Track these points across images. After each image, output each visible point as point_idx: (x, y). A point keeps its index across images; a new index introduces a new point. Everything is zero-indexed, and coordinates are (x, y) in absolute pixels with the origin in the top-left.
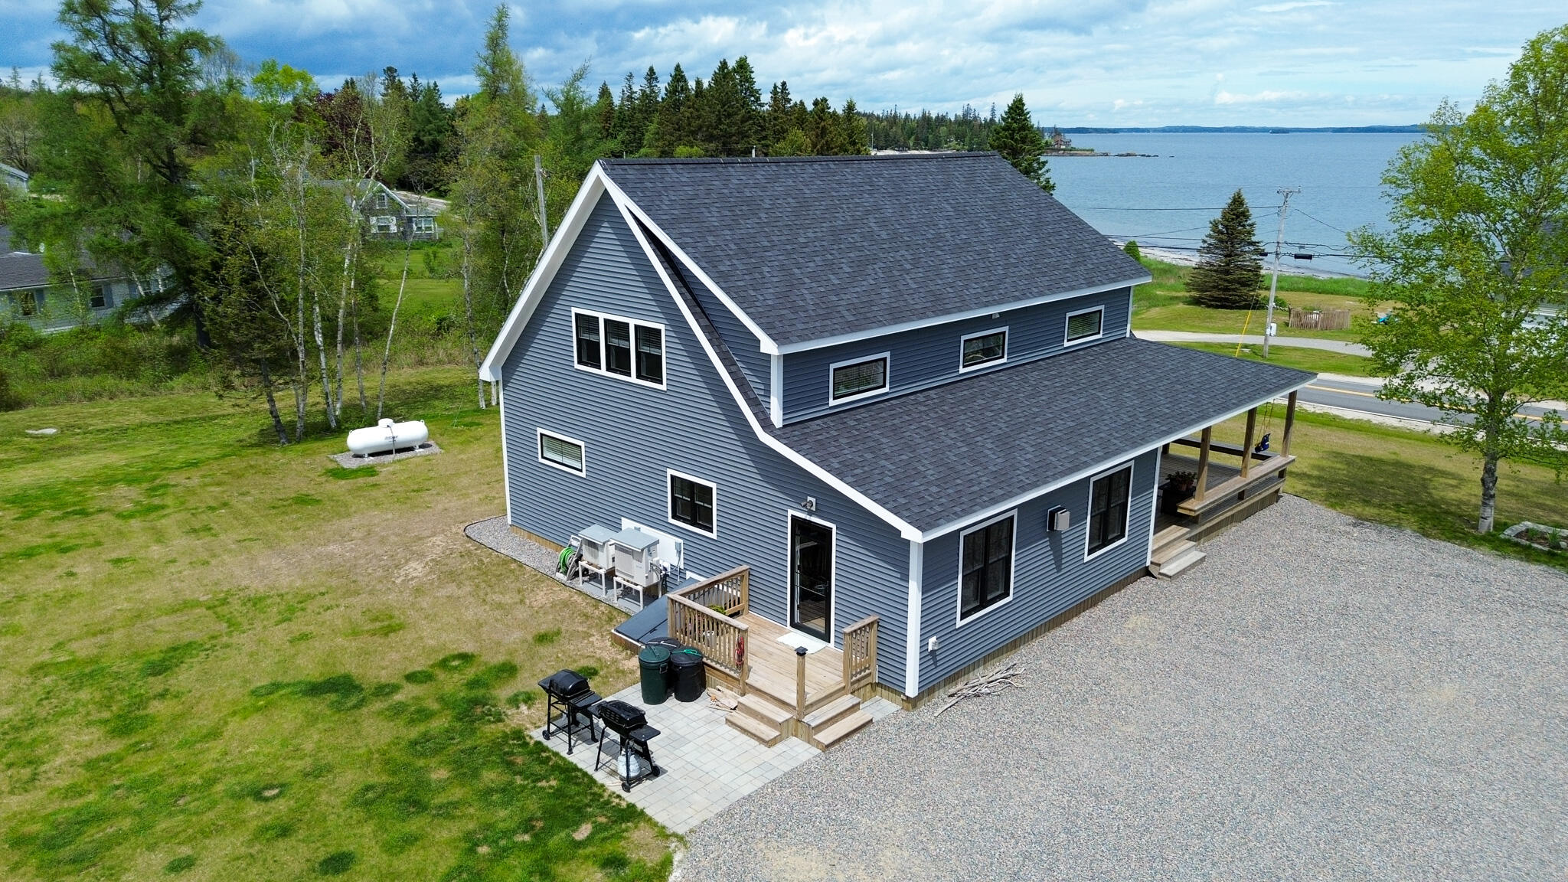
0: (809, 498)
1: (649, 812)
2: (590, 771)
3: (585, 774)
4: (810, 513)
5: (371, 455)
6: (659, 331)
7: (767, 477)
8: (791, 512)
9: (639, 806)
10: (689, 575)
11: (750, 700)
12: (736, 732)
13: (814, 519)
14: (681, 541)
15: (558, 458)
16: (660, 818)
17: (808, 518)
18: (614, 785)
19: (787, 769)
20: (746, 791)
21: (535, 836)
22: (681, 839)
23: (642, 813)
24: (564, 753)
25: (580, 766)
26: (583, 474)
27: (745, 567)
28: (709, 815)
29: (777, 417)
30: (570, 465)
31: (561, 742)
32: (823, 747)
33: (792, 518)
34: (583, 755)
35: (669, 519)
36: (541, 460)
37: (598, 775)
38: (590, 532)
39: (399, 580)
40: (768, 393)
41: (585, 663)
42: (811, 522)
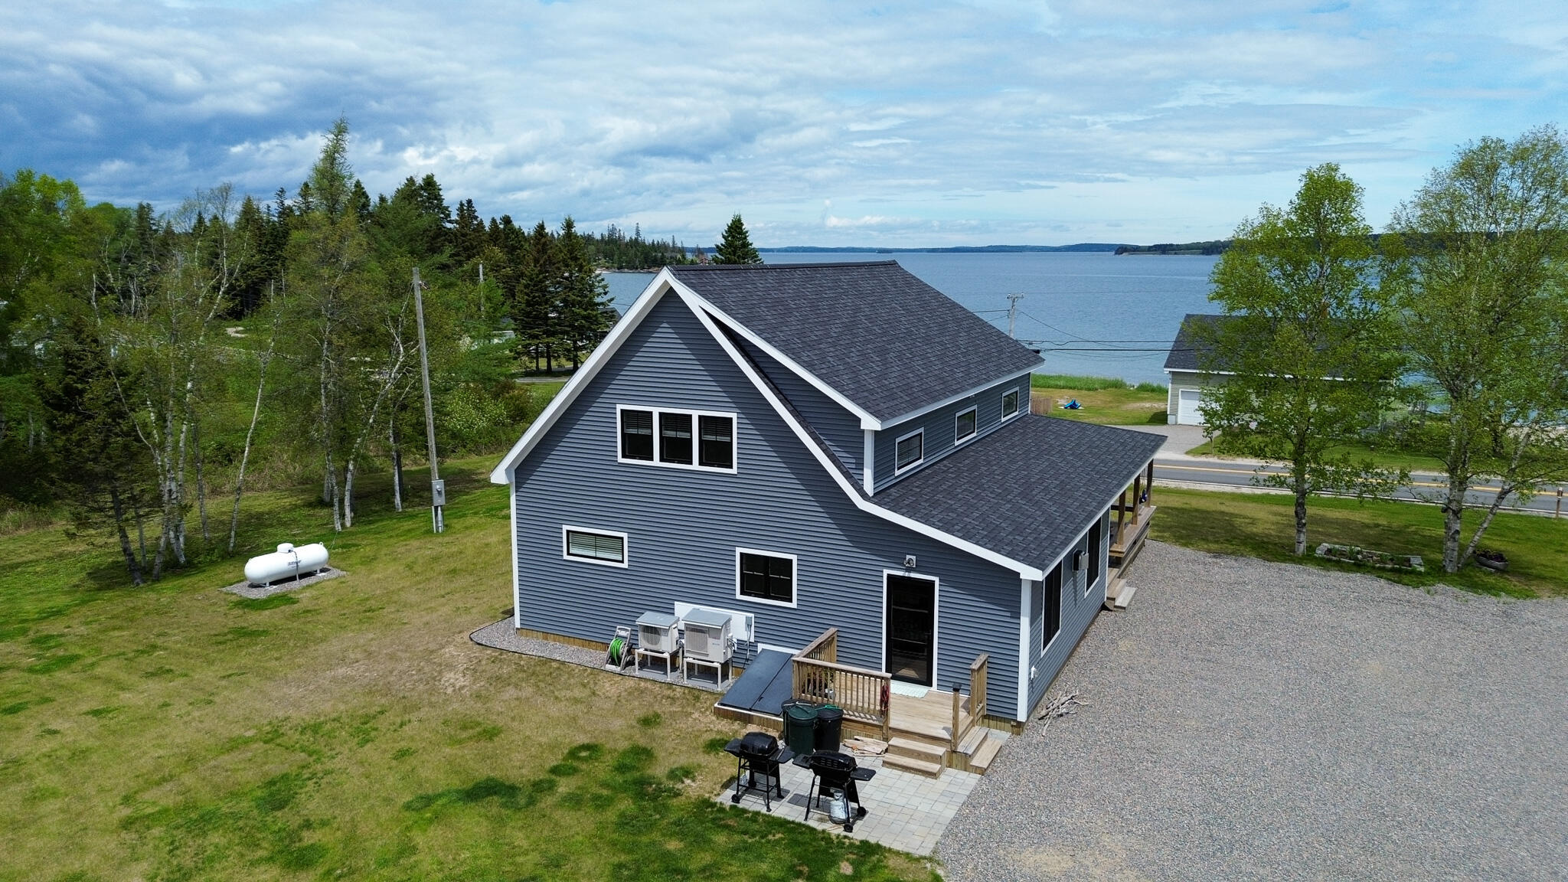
0: (908, 557)
1: (883, 843)
2: (801, 821)
3: (800, 824)
4: (909, 570)
5: (272, 584)
6: (731, 419)
7: (857, 541)
8: (886, 572)
9: (873, 841)
10: (761, 647)
11: (895, 741)
12: (897, 772)
13: (913, 575)
14: (752, 615)
15: (592, 554)
16: (897, 846)
17: (907, 574)
18: (833, 829)
19: (968, 793)
20: (950, 813)
22: (930, 859)
23: (878, 846)
24: (764, 810)
25: (790, 819)
26: (625, 565)
27: (833, 630)
28: (938, 838)
29: (869, 487)
30: (607, 558)
31: (752, 803)
32: (982, 771)
33: (889, 576)
34: (781, 810)
35: (739, 596)
36: (566, 557)
37: (812, 823)
38: (648, 618)
39: (450, 691)
40: (860, 466)
41: (708, 737)
42: (910, 578)
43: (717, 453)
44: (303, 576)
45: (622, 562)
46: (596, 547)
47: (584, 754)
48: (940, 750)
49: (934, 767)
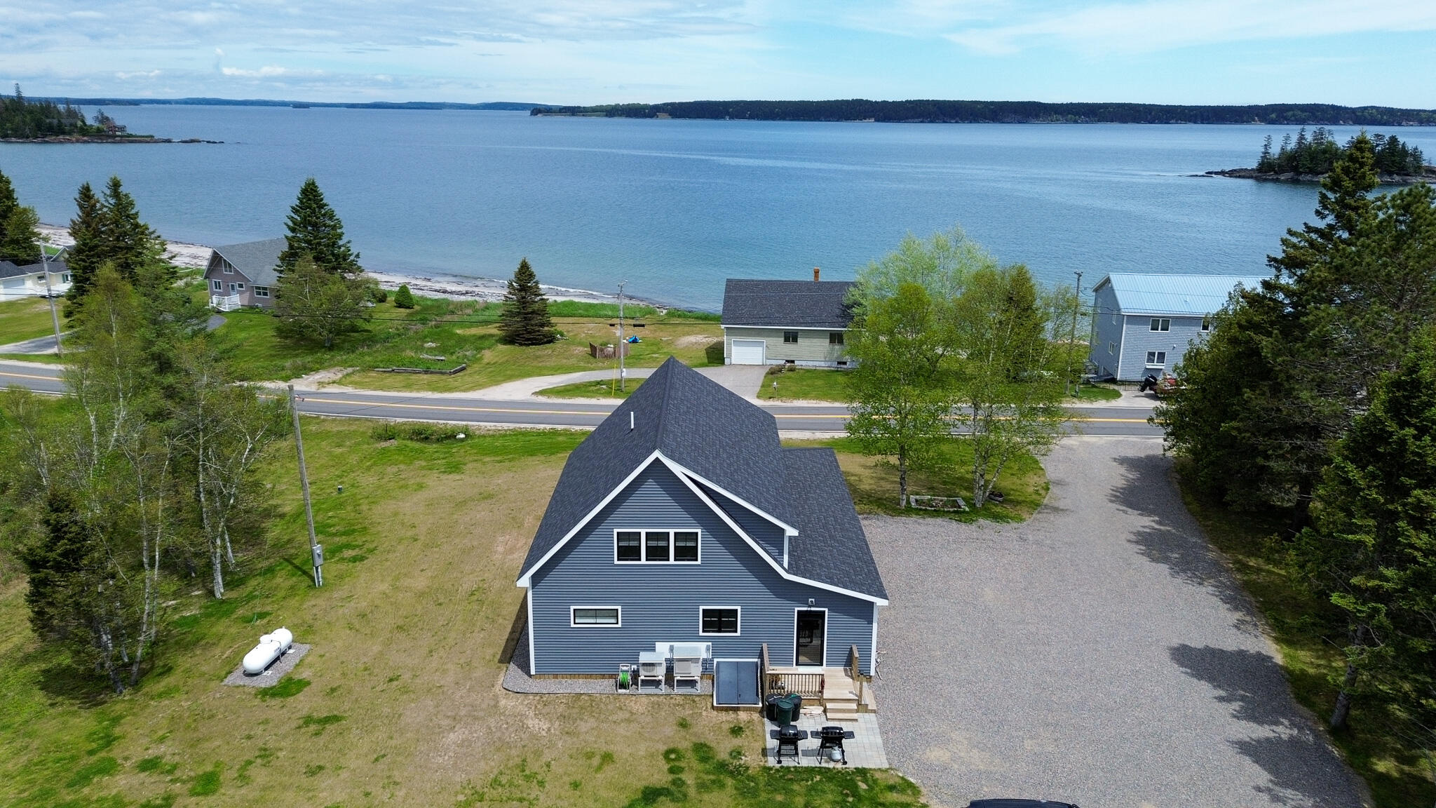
0: (810, 600)
2: (818, 765)
3: (820, 768)
4: (810, 606)
5: (267, 668)
6: (696, 533)
7: (779, 595)
8: (797, 609)
9: (859, 767)
10: (717, 660)
11: (830, 706)
13: (813, 609)
14: (710, 643)
15: (593, 621)
16: (874, 766)
17: (809, 609)
18: (837, 766)
19: (878, 726)
20: (880, 742)
22: (892, 769)
23: (866, 768)
24: (798, 765)
26: (618, 626)
27: (764, 644)
28: (886, 756)
30: (606, 622)
31: (787, 762)
32: (874, 711)
33: (799, 612)
34: (805, 762)
35: (701, 634)
36: (573, 625)
37: (824, 765)
38: (644, 657)
39: (544, 733)
40: (781, 553)
41: (726, 727)
42: (811, 611)
43: (687, 552)
45: (617, 623)
46: (596, 617)
47: (673, 756)
48: (854, 706)
49: (855, 716)
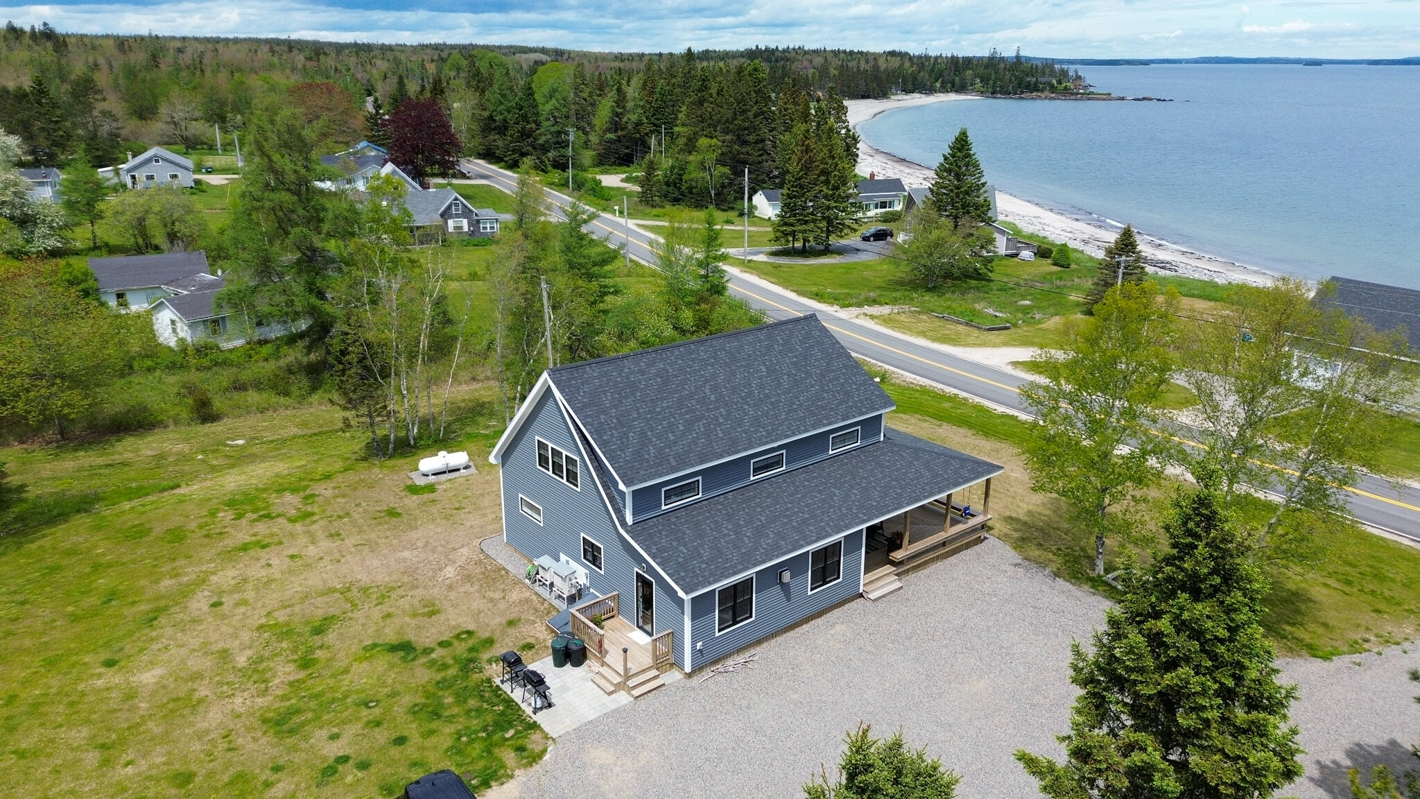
0: (643, 566)
1: (542, 726)
2: (520, 703)
4: (644, 572)
5: (433, 474)
6: (576, 461)
7: (625, 551)
8: (635, 568)
10: (592, 590)
11: (604, 670)
12: (595, 686)
13: (645, 576)
14: (588, 572)
15: (529, 513)
17: (643, 574)
18: (529, 710)
19: (613, 708)
20: (590, 718)
21: (488, 734)
22: (554, 740)
24: (509, 693)
25: (515, 699)
26: (542, 525)
27: (616, 592)
29: (629, 520)
30: (535, 518)
31: (508, 686)
32: (635, 697)
33: (636, 572)
34: (517, 693)
35: (582, 559)
36: (521, 511)
38: (545, 560)
39: (440, 579)
40: (625, 507)
41: (529, 640)
43: (572, 477)
44: (450, 471)
45: (541, 522)
46: (531, 510)
47: (464, 636)
48: (618, 680)
49: (610, 689)
